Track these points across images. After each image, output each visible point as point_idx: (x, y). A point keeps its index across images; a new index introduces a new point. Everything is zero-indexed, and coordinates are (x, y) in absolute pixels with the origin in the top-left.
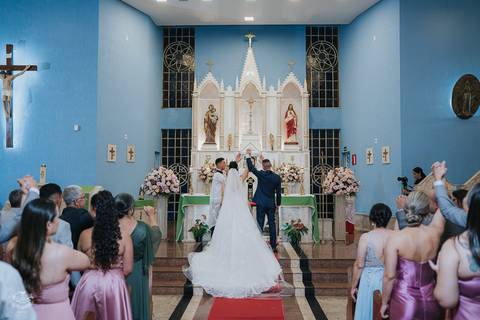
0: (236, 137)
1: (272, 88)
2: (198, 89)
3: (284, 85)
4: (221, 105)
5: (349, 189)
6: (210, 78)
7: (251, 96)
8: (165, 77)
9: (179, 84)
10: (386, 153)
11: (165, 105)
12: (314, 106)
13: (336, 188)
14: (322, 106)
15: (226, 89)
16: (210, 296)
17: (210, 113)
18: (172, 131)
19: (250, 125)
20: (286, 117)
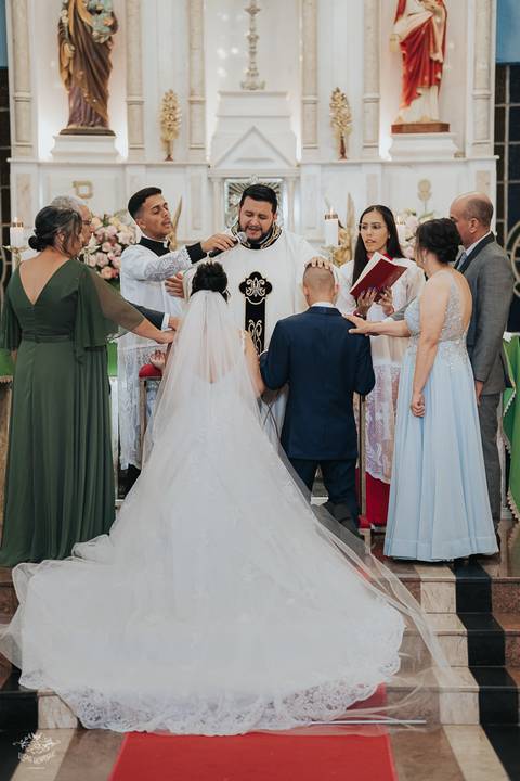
0: (196, 102)
16: (101, 734)
19: (253, 54)
20: (401, 11)
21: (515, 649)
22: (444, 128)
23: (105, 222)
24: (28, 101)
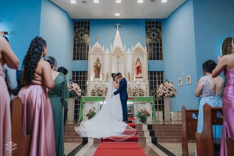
1: (129, 49)
2: (91, 50)
3: (135, 48)
4: (103, 58)
6: (97, 45)
7: (118, 54)
8: (75, 45)
9: (81, 48)
10: (189, 79)
11: (74, 59)
12: (150, 59)
13: (165, 92)
14: (154, 59)
15: (105, 50)
17: (97, 63)
18: (77, 72)
19: (118, 68)
20: (136, 64)
21: (156, 133)
23: (99, 88)
24: (90, 74)
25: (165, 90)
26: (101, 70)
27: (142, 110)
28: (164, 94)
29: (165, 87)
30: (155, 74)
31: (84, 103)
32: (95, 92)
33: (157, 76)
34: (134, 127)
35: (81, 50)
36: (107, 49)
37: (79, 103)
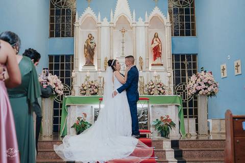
1: (140, 19)
2: (79, 21)
3: (151, 17)
4: (98, 33)
5: (210, 89)
6: (89, 12)
7: (123, 27)
8: (52, 12)
9: (63, 18)
10: (238, 66)
11: (52, 35)
12: (175, 35)
13: (199, 88)
14: (182, 34)
15: (102, 21)
17: (89, 41)
18: (57, 57)
19: (123, 50)
20: (153, 43)
21: (185, 154)
22: (162, 65)
23: (92, 82)
24: (78, 59)
25: (200, 85)
26: (96, 52)
27: (162, 118)
28: (198, 92)
29: (199, 80)
30: (183, 59)
31: (69, 106)
32: (85, 88)
33: (186, 62)
34: (149, 144)
35: (63, 21)
36: (105, 19)
37: (61, 107)
